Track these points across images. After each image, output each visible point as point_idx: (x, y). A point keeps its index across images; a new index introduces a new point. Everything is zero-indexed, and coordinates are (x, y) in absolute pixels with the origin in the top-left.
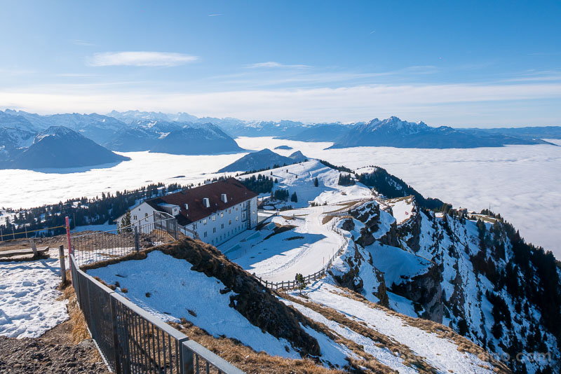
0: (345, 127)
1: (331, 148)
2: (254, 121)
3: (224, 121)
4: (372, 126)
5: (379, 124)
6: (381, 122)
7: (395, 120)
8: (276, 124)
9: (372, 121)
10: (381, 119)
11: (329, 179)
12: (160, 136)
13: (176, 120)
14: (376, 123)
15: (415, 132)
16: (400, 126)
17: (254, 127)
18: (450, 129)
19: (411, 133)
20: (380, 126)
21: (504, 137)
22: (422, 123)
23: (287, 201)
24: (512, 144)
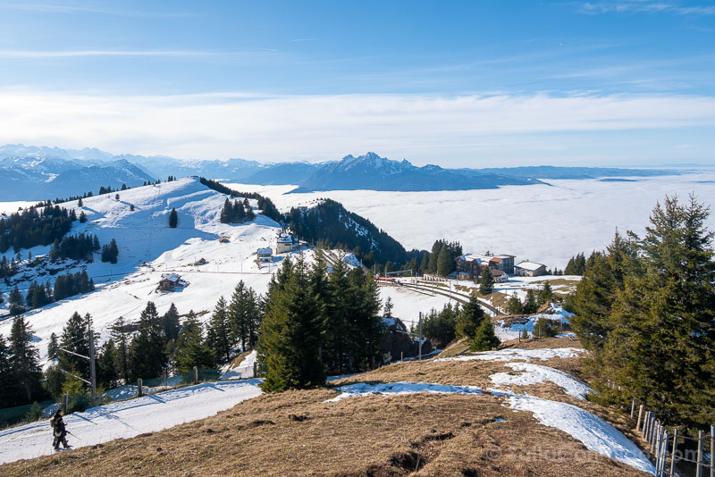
0: (312, 167)
1: (294, 191)
2: (195, 160)
3: (152, 160)
4: (345, 164)
5: (353, 162)
6: (356, 160)
7: (373, 156)
8: (223, 163)
9: (345, 159)
10: (356, 156)
11: (205, 212)
12: (48, 177)
13: (81, 158)
14: (350, 160)
15: (397, 172)
16: (379, 164)
17: (194, 167)
18: (437, 168)
19: (392, 173)
20: (354, 164)
21: (497, 177)
22: (405, 162)
23: (91, 261)
24: (507, 184)
